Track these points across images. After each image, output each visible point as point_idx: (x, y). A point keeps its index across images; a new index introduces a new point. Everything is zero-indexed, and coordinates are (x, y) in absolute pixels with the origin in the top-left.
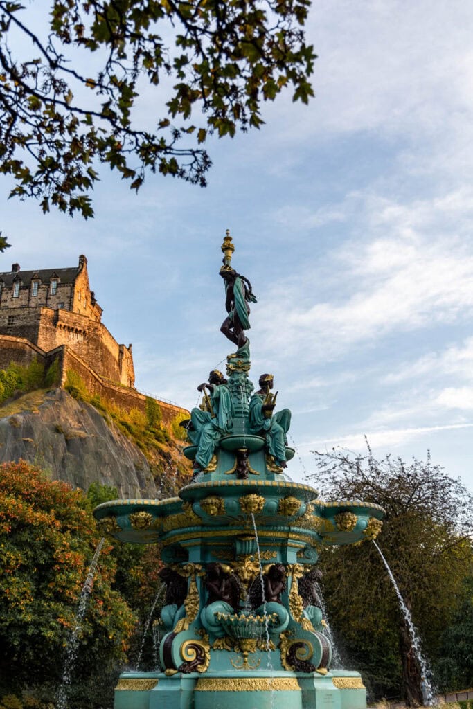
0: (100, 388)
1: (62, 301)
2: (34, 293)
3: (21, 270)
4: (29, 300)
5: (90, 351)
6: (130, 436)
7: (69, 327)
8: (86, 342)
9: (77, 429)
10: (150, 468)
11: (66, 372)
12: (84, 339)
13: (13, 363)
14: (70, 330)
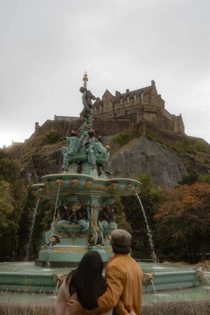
0: (161, 134)
1: (146, 101)
2: (135, 100)
3: (130, 91)
4: (133, 103)
5: (159, 119)
6: (175, 153)
7: (149, 111)
8: (156, 116)
9: (151, 152)
10: (185, 165)
11: (145, 130)
12: (156, 115)
13: (125, 129)
14: (149, 112)
